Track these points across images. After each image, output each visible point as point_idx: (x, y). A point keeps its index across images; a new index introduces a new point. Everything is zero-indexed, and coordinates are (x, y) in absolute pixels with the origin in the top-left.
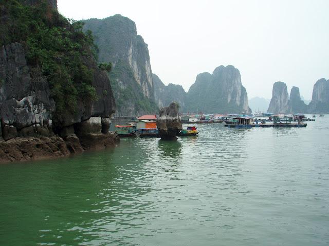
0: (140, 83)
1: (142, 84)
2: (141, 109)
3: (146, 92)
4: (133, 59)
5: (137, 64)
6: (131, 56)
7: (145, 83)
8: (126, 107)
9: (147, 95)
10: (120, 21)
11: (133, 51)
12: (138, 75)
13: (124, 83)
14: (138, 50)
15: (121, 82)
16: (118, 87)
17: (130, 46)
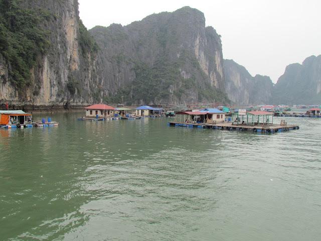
0: (207, 73)
1: (209, 74)
2: (204, 98)
3: (214, 82)
4: (199, 49)
5: (205, 54)
6: (198, 47)
7: (213, 73)
8: (187, 96)
9: (215, 85)
10: (188, 13)
11: (200, 42)
12: (205, 66)
13: (187, 73)
14: (208, 41)
15: (183, 72)
16: (180, 76)
17: (197, 37)
